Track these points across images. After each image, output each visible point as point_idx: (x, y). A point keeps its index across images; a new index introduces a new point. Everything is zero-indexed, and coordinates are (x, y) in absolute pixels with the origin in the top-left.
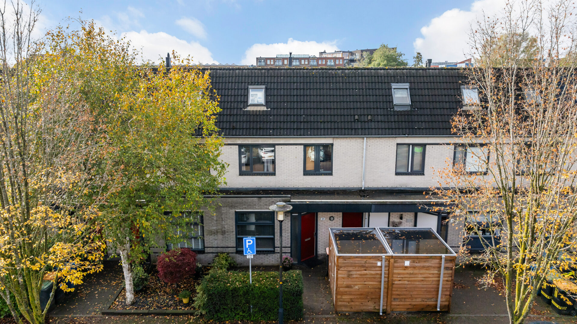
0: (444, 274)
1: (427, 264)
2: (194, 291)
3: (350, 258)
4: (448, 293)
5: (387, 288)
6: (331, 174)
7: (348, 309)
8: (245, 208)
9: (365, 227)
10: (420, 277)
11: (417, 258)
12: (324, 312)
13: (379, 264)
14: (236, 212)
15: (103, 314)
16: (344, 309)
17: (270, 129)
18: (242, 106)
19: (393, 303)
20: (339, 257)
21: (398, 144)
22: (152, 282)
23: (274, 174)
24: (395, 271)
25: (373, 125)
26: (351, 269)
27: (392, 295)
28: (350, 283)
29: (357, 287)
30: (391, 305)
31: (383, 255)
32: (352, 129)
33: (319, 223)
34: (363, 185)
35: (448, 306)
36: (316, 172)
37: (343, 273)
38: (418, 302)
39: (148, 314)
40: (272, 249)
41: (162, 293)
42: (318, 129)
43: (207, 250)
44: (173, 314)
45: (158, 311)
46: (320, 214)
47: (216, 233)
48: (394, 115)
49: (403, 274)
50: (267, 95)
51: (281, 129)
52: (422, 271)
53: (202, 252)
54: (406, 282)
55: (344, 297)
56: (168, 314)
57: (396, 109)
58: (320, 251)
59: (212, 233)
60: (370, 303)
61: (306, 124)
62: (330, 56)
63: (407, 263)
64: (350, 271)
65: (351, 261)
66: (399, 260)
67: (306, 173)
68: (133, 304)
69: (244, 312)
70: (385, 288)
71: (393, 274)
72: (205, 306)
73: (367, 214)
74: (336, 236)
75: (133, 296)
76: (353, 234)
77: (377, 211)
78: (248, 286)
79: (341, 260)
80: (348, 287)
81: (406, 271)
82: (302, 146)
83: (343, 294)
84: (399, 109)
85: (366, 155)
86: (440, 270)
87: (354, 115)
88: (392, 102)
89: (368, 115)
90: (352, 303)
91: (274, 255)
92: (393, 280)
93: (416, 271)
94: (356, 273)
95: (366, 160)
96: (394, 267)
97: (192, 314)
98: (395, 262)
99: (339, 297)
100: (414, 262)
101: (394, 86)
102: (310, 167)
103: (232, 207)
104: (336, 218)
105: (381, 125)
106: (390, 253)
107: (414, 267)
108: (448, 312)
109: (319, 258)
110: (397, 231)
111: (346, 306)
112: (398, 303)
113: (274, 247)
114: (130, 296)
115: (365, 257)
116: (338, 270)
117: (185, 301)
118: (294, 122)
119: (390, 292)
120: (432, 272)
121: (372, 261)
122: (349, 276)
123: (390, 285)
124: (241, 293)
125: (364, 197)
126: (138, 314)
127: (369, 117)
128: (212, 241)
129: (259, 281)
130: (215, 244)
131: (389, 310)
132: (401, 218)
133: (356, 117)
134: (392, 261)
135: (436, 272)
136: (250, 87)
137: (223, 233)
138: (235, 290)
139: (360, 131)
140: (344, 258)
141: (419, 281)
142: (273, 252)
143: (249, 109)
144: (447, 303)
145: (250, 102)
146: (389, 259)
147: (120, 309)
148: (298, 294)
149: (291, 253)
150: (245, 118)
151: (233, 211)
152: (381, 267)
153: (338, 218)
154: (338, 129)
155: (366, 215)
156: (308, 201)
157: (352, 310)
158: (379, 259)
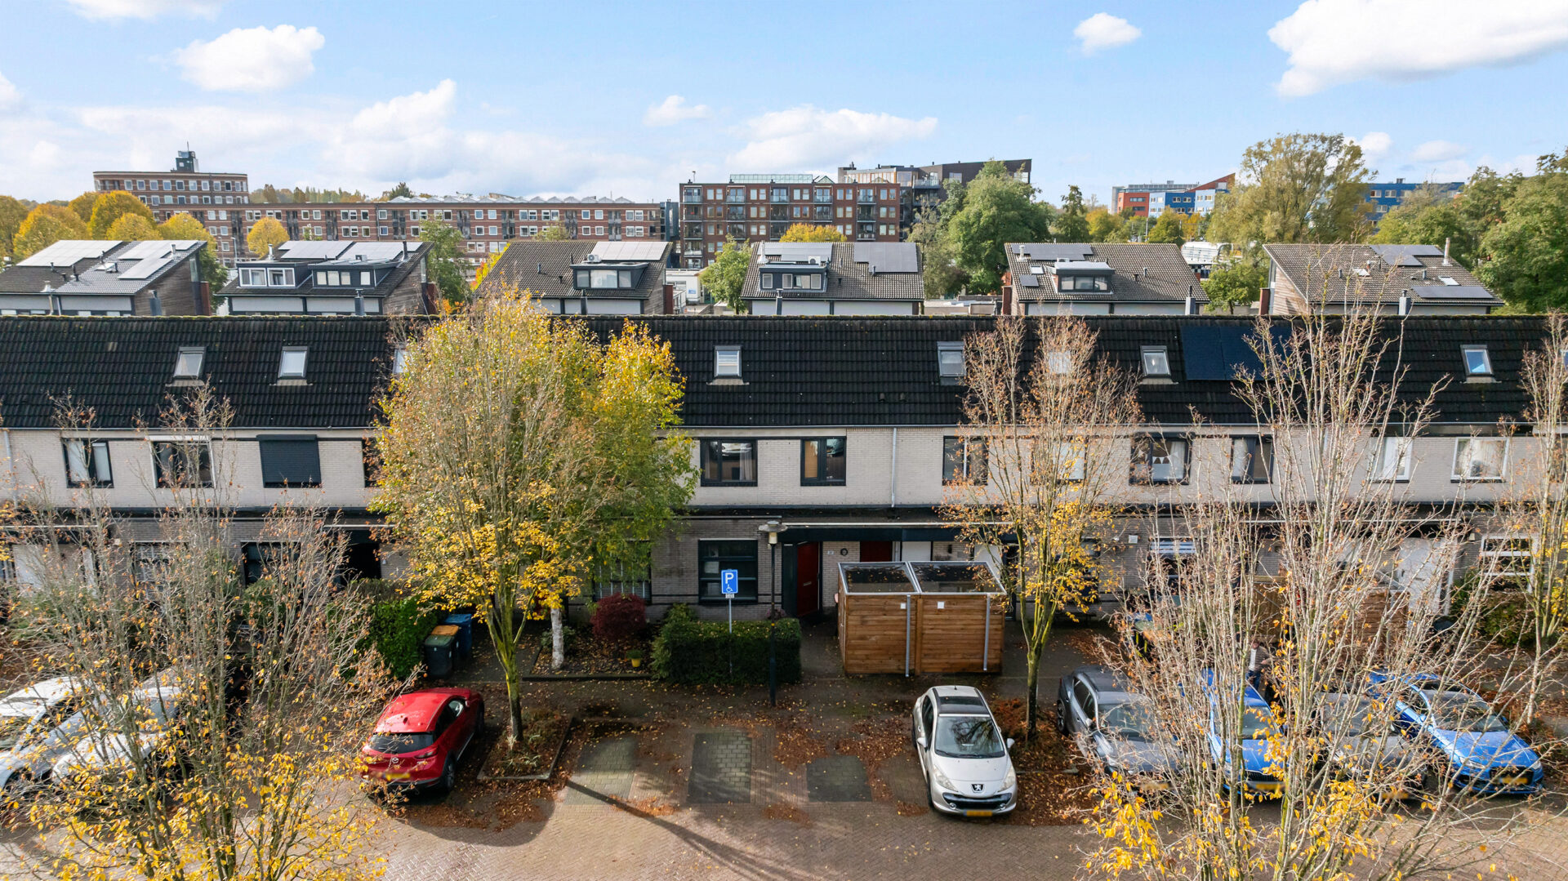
0: (991, 620)
1: (967, 606)
2: (649, 649)
3: (864, 598)
4: (998, 647)
5: (915, 639)
6: (843, 484)
7: (862, 670)
8: (714, 536)
9: (896, 561)
10: (959, 625)
11: (954, 598)
12: (830, 675)
13: (903, 606)
14: (700, 542)
15: (525, 679)
16: (856, 670)
17: (750, 415)
18: (705, 379)
19: (924, 661)
20: (849, 597)
21: (945, 438)
22: (580, 643)
23: (754, 484)
24: (926, 616)
25: (907, 408)
26: (865, 613)
27: (921, 649)
28: (866, 633)
29: (873, 639)
30: (921, 664)
31: (908, 594)
32: (875, 415)
33: (825, 559)
34: (893, 501)
35: (999, 666)
36: (820, 480)
37: (854, 620)
38: (956, 659)
39: (589, 678)
40: (754, 598)
41: (599, 656)
42: (822, 414)
43: (655, 600)
44: (622, 679)
45: (600, 675)
46: (826, 544)
47: (669, 573)
48: (940, 393)
49: (936, 620)
50: (743, 362)
51: (766, 414)
52: (961, 617)
53: (649, 603)
54: (940, 632)
55: (858, 653)
56: (615, 679)
57: (943, 383)
58: (827, 603)
59: (662, 574)
60: (892, 661)
61: (804, 407)
62: (865, 180)
63: (941, 605)
64: (863, 616)
65: (861, 602)
66: (931, 601)
67: (805, 482)
68: (563, 667)
69: (721, 672)
70: (911, 639)
71: (923, 619)
72: (667, 666)
73: (898, 544)
74: (847, 573)
75: (562, 656)
76: (872, 571)
77: (910, 539)
78: (728, 636)
79: (852, 602)
80: (863, 638)
81: (940, 616)
82: (799, 441)
83: (855, 648)
84: (947, 384)
85: (897, 454)
86: (985, 615)
87: (879, 393)
88: (938, 371)
89: (900, 393)
90: (868, 662)
91: (756, 607)
92: (922, 629)
93: (954, 616)
94: (872, 620)
95: (896, 461)
96: (924, 610)
97: (648, 678)
98: (924, 603)
99: (850, 652)
100: (950, 603)
101: (941, 346)
102: (811, 472)
103: (693, 532)
104: (850, 553)
105: (923, 409)
106: (919, 591)
107: (951, 611)
108: (999, 674)
109: (826, 613)
110: (936, 567)
111: (859, 666)
112: (930, 661)
113: (757, 595)
114: (557, 657)
115: (884, 597)
116: (848, 614)
117: (635, 663)
118: (786, 404)
119: (918, 646)
120: (975, 617)
121: (893, 602)
122: (863, 623)
123: (918, 635)
124: (718, 646)
125: (892, 518)
126: (574, 679)
127: (902, 396)
128: (661, 586)
129: (740, 631)
130: (667, 590)
131: (918, 671)
132: (950, 551)
133: (882, 396)
134: (920, 601)
135: (981, 617)
136: (717, 347)
137: (680, 573)
138: (710, 641)
139: (887, 417)
140: (857, 598)
141: (957, 630)
142: (756, 602)
143: (716, 382)
144: (997, 661)
145: (718, 372)
146: (915, 599)
147: (545, 673)
148: (793, 647)
149: (782, 603)
150: (710, 398)
151: (695, 540)
152: (905, 610)
153: (854, 549)
154: (854, 414)
155: (896, 545)
156: (807, 524)
157: (868, 671)
158: (903, 599)
